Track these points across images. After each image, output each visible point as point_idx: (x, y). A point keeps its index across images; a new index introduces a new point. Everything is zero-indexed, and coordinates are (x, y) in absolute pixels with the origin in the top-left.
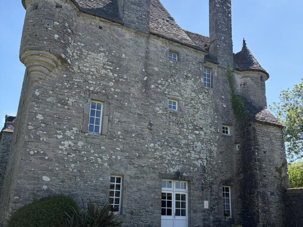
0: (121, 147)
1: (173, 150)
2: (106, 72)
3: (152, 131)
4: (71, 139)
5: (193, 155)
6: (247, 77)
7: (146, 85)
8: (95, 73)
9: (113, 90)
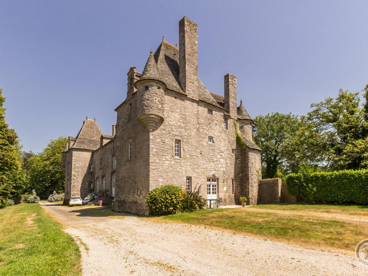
0: (189, 163)
1: (211, 163)
2: (180, 124)
3: (202, 155)
4: (169, 161)
5: (220, 166)
6: (243, 123)
7: (198, 130)
8: (176, 125)
9: (184, 133)
